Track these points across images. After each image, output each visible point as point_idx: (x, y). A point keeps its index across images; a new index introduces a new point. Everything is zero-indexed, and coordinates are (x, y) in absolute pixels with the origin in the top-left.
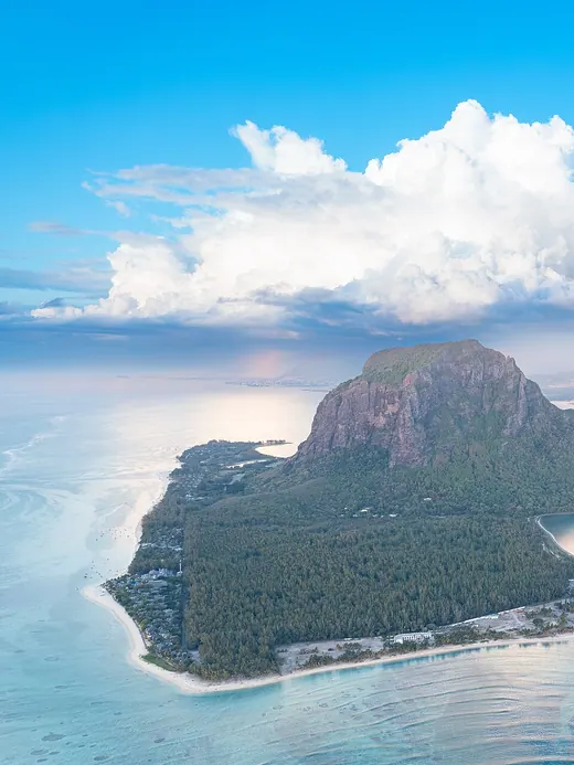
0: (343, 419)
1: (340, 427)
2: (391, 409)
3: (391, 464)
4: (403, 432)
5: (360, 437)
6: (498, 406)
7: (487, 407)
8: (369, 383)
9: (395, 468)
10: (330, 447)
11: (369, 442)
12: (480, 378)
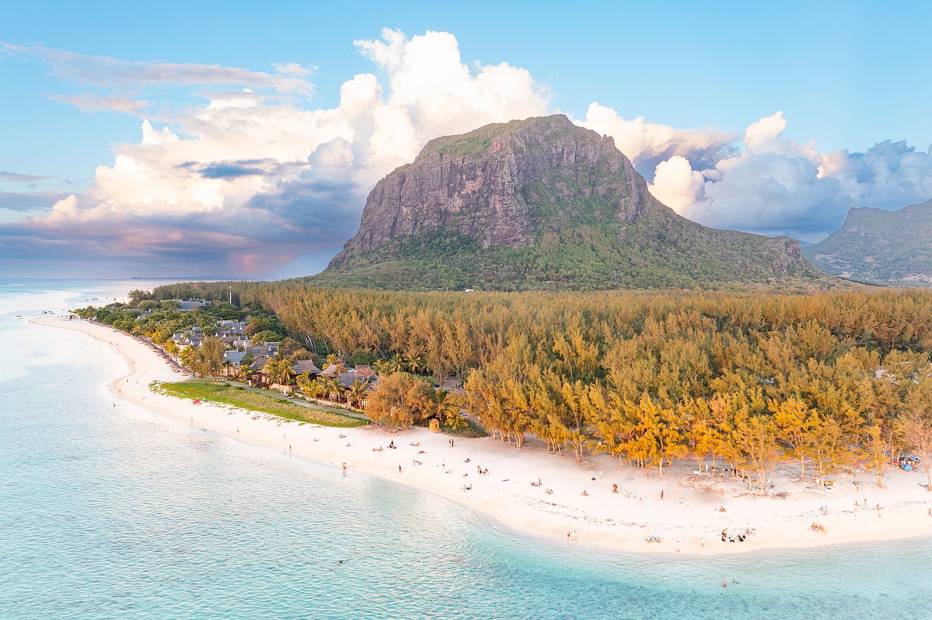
0: (409, 199)
1: (405, 210)
2: (470, 186)
3: (486, 244)
4: (501, 201)
5: (432, 223)
6: (601, 190)
7: (587, 191)
8: (441, 155)
9: (491, 249)
10: (391, 235)
11: (442, 228)
12: (572, 158)
